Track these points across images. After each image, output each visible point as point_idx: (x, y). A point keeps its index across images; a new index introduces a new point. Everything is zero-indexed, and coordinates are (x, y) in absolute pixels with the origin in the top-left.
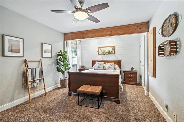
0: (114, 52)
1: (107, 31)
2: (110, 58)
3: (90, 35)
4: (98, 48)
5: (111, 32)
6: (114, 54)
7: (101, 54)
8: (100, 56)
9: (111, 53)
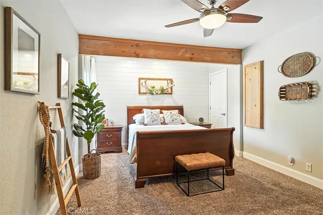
0: (170, 90)
1: (186, 52)
2: (163, 101)
3: (152, 52)
4: (140, 79)
5: (193, 54)
6: (171, 94)
7: (146, 93)
8: (144, 97)
9: (165, 92)
